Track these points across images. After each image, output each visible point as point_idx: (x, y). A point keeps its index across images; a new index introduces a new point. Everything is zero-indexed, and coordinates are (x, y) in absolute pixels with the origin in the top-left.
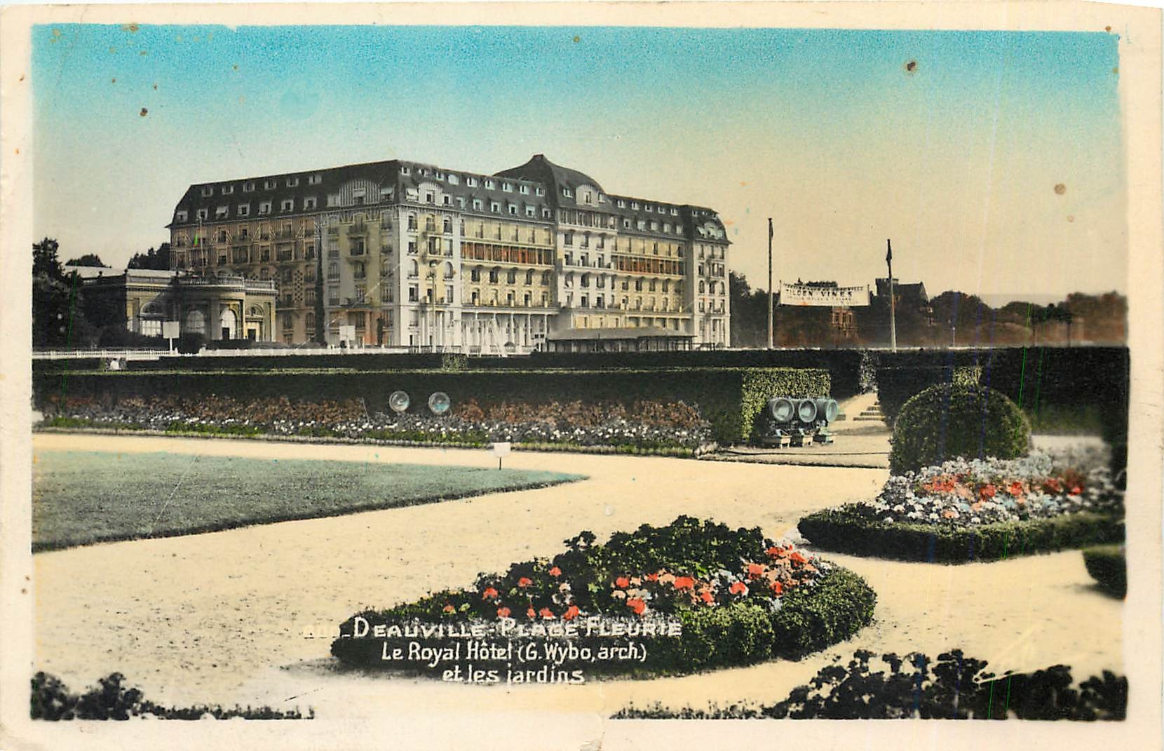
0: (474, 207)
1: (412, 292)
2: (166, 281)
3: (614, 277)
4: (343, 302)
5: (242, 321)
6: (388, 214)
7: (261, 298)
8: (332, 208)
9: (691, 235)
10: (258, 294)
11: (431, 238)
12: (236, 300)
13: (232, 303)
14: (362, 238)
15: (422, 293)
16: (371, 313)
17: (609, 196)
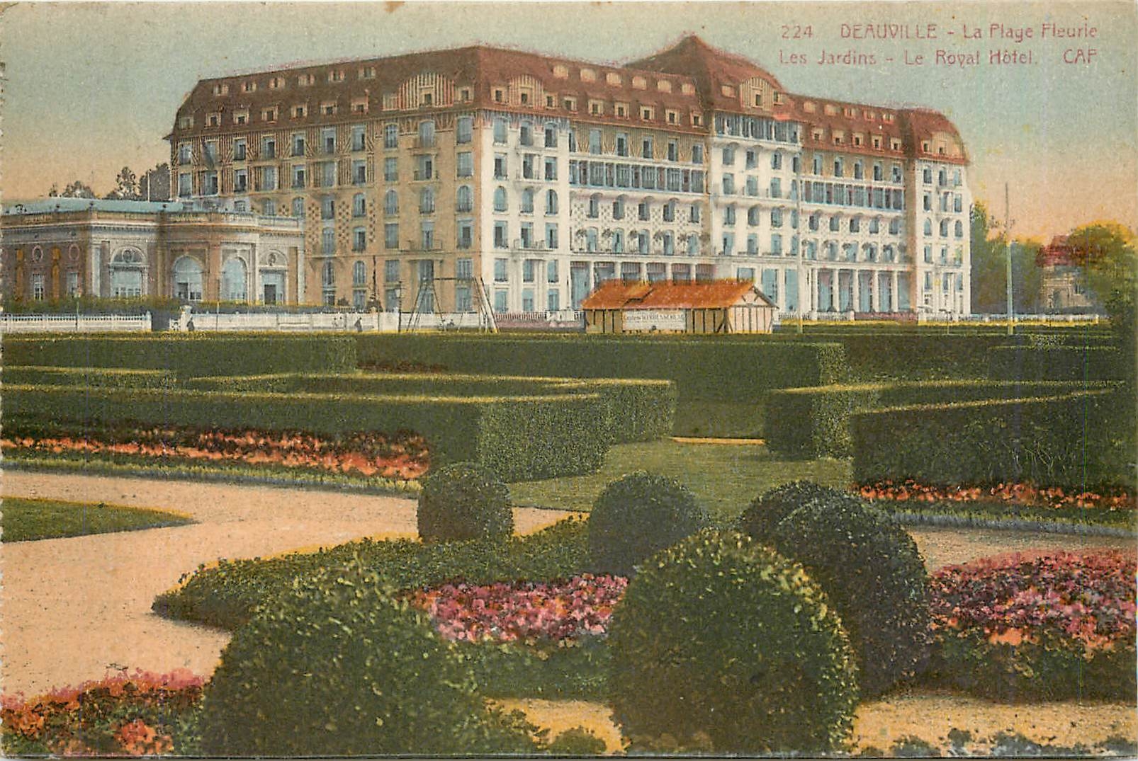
0: (591, 111)
1: (499, 232)
2: (152, 217)
3: (795, 213)
4: (403, 246)
5: (254, 273)
6: (466, 123)
7: (282, 241)
8: (388, 114)
9: (911, 151)
10: (280, 235)
11: (526, 155)
12: (246, 244)
13: (239, 248)
14: (429, 155)
15: (513, 234)
16: (441, 262)
17: (791, 97)
